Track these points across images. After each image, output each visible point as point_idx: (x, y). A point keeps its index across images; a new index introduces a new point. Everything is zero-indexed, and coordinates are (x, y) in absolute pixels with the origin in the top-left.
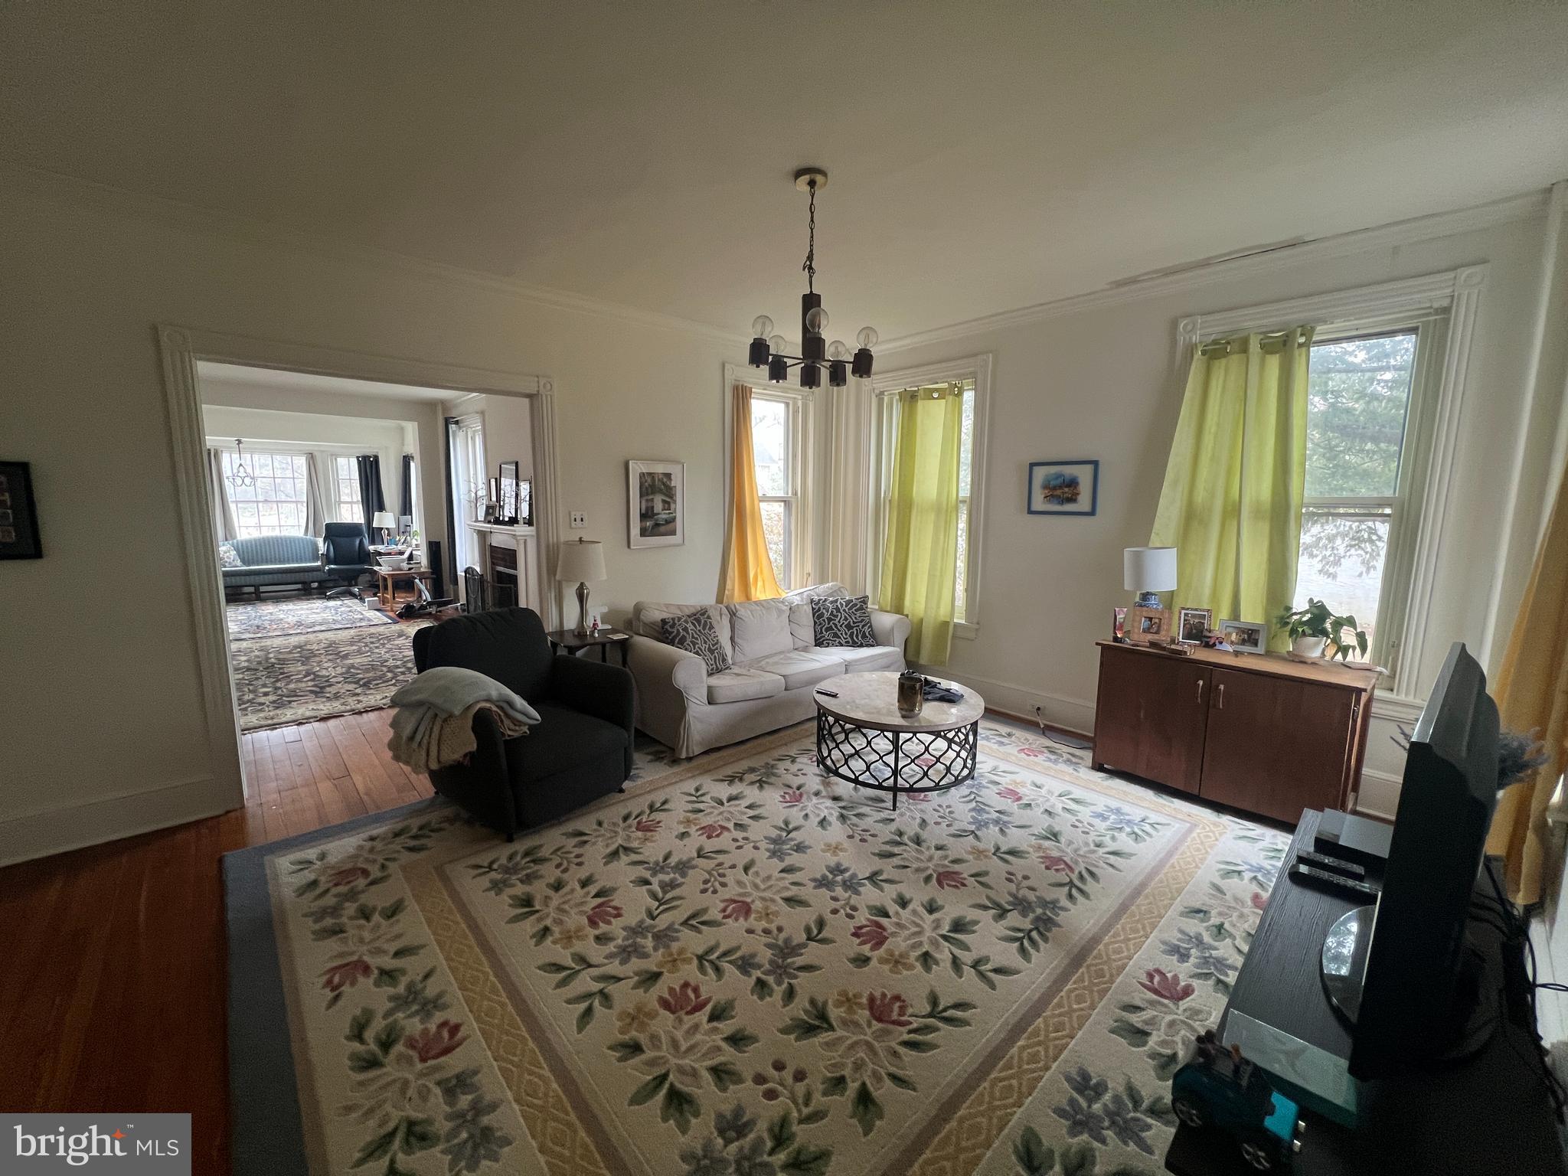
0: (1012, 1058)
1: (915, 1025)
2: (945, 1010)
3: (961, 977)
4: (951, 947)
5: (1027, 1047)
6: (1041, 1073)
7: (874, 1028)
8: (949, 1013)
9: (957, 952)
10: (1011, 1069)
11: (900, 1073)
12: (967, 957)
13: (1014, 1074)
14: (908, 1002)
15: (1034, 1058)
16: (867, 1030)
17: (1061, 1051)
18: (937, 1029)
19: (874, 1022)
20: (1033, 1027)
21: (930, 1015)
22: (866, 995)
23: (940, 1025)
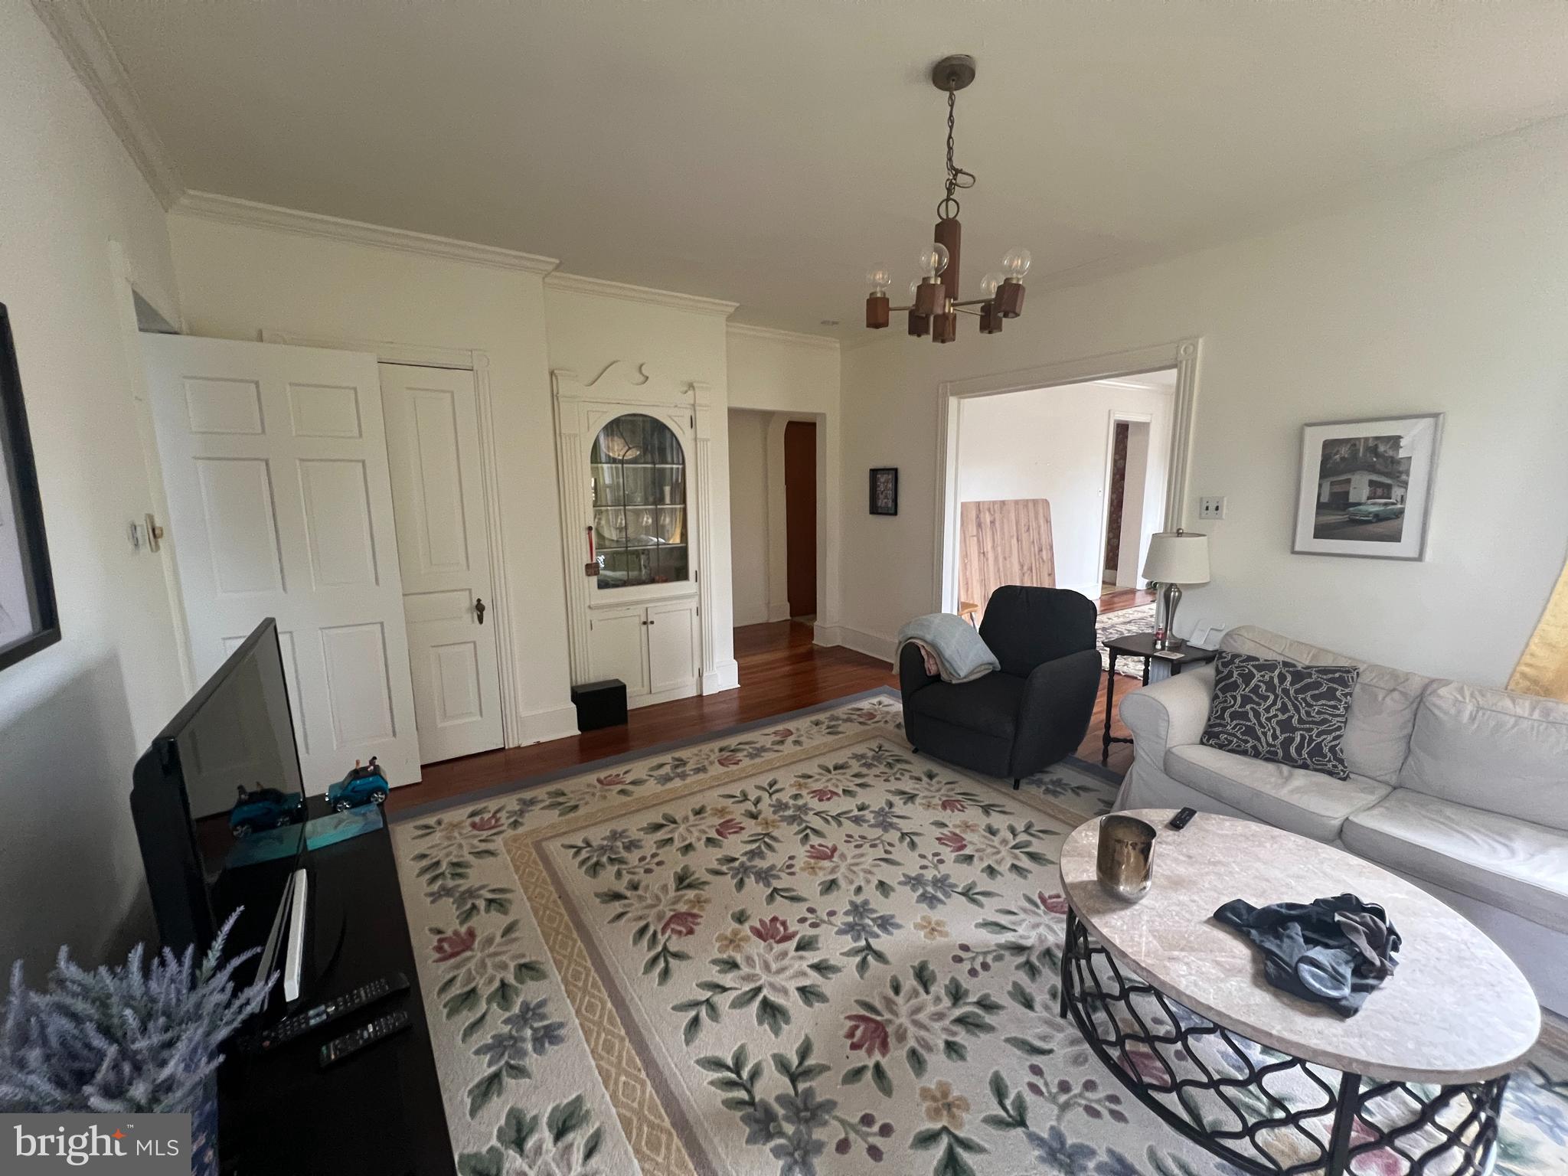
0: (599, 991)
1: (659, 936)
2: (666, 962)
3: (697, 985)
4: (739, 992)
5: (603, 1008)
6: (576, 1007)
7: (667, 912)
8: (662, 964)
9: (733, 994)
10: (592, 986)
11: (625, 918)
12: (723, 1001)
13: (587, 986)
14: (683, 938)
15: (591, 1007)
16: (668, 908)
17: (585, 1033)
18: (650, 949)
19: (672, 913)
20: (619, 1023)
21: (665, 948)
22: (701, 913)
23: (652, 953)
